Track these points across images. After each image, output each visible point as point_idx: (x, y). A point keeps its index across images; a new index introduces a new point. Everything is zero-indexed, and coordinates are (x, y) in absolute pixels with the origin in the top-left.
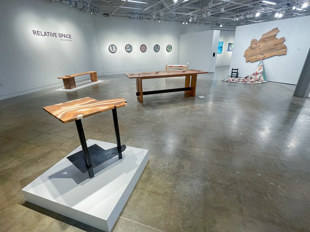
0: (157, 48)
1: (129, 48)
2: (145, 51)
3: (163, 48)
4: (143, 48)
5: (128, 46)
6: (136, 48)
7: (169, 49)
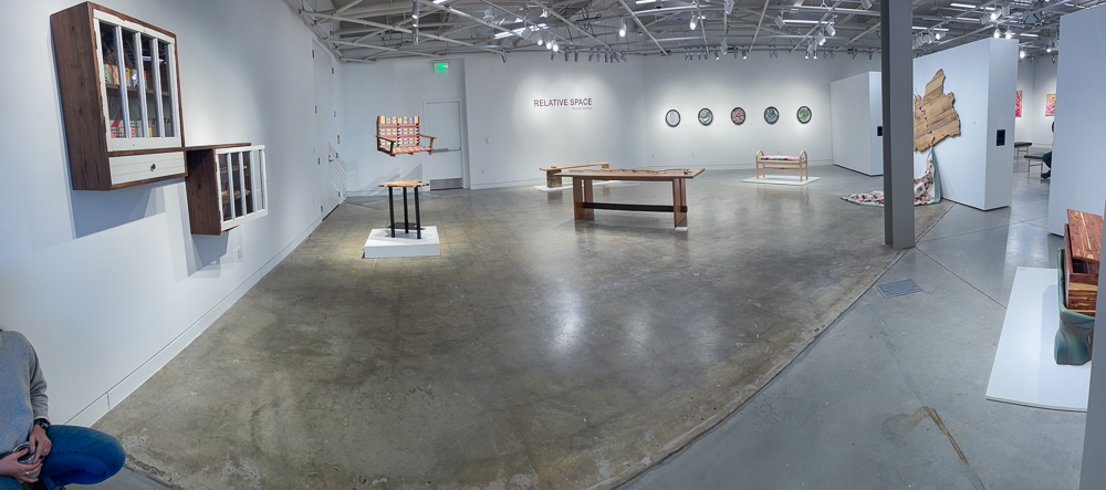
0: (771, 115)
1: (706, 117)
2: (741, 123)
3: (788, 115)
4: (738, 116)
5: (705, 112)
6: (722, 117)
7: (805, 116)
